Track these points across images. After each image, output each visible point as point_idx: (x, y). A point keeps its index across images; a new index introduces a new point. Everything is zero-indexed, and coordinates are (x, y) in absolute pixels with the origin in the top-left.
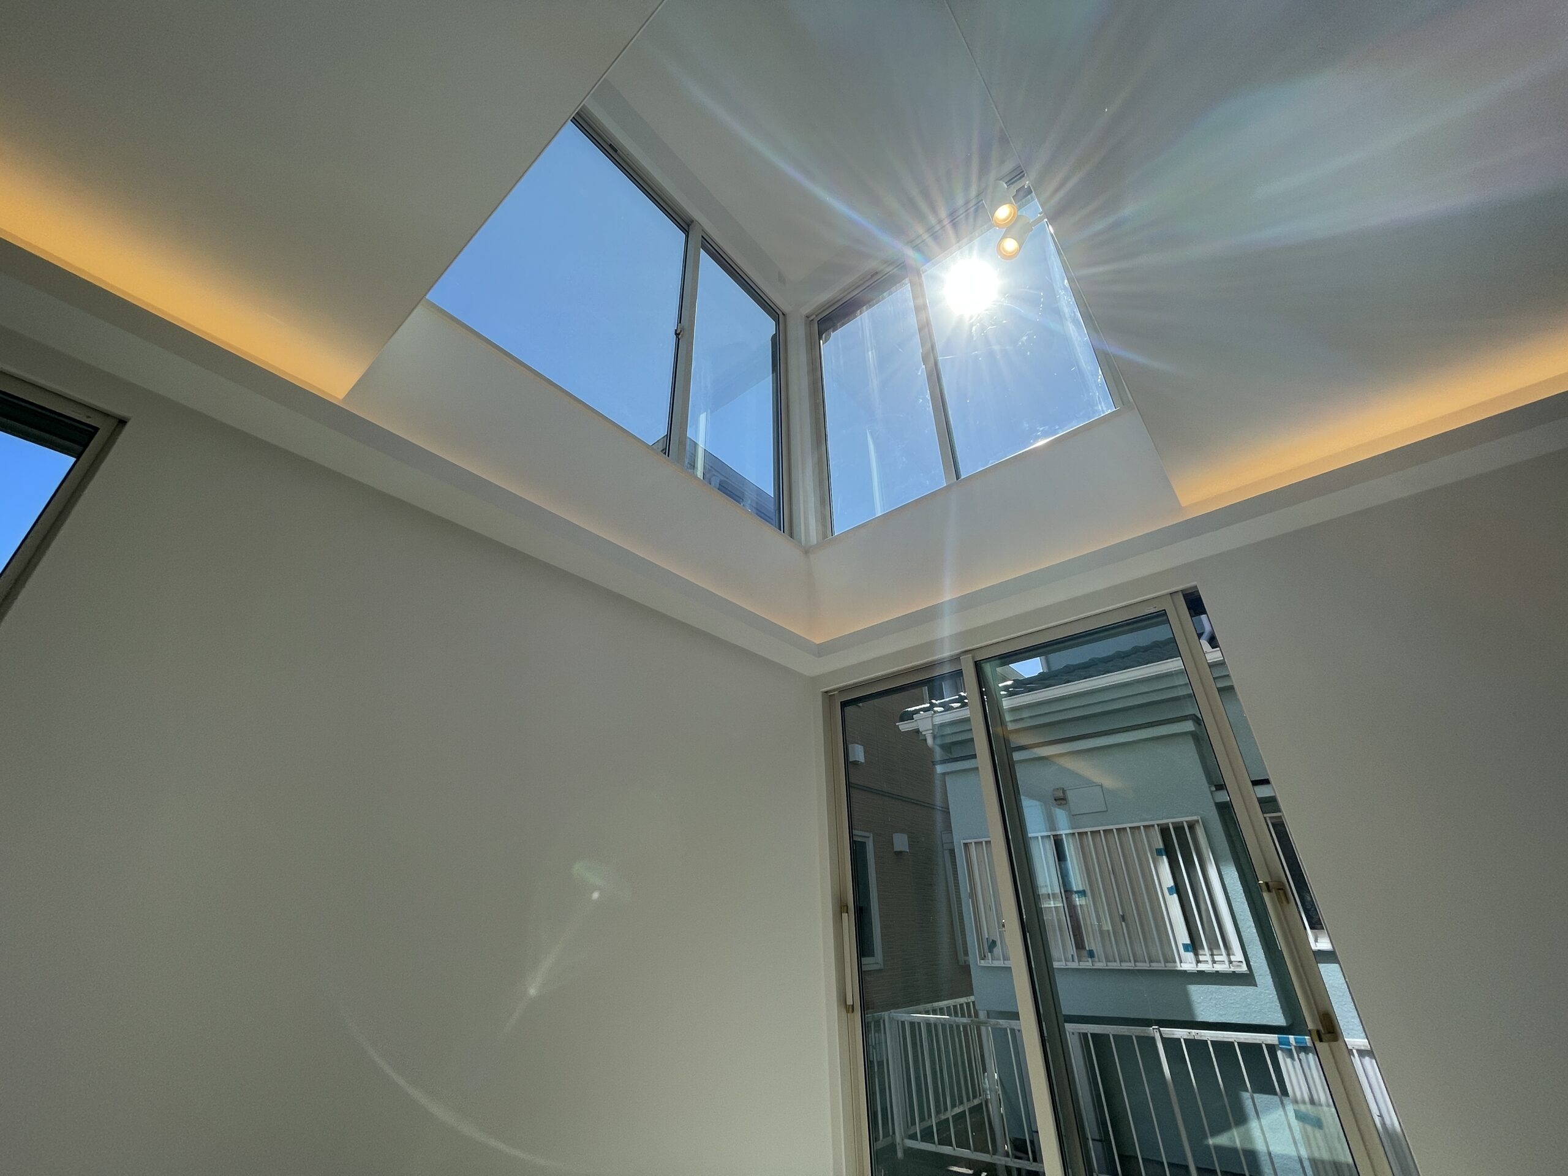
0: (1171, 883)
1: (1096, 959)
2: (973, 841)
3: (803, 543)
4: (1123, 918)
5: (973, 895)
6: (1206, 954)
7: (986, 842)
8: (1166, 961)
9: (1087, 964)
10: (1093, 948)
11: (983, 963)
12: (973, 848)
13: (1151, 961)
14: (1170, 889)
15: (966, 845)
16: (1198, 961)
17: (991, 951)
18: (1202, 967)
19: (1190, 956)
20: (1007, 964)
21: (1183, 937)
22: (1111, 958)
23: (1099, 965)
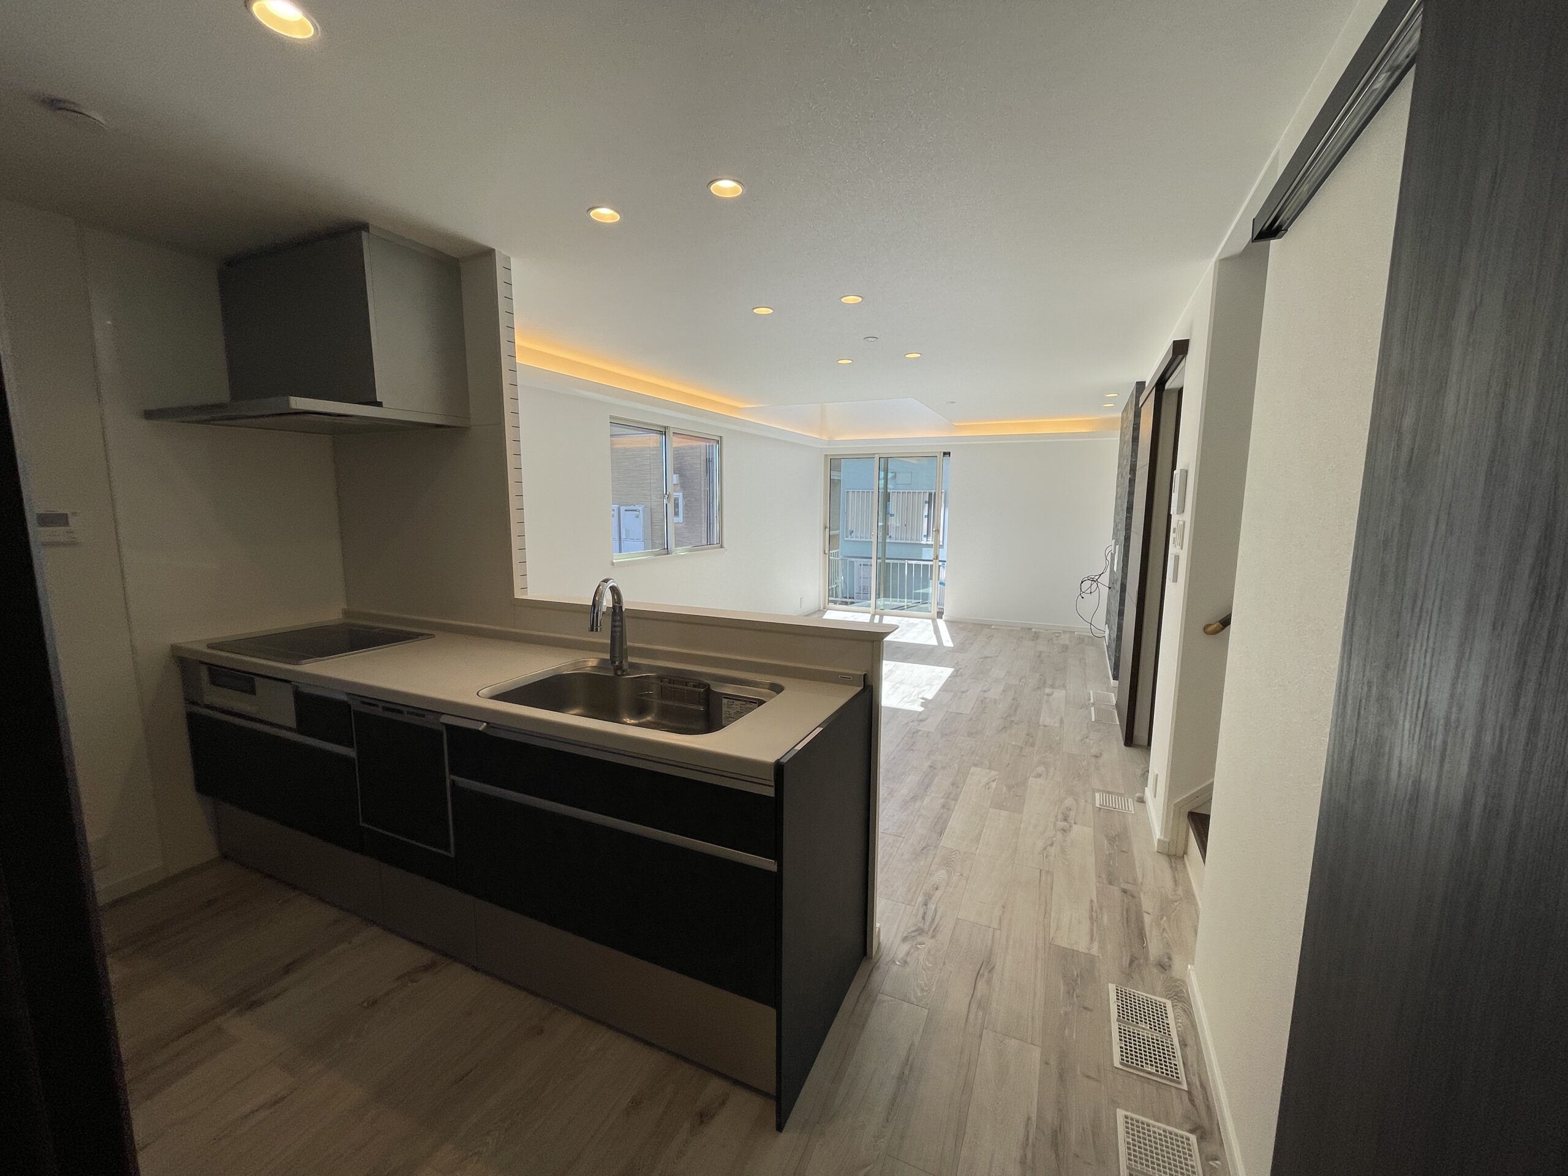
0: (927, 514)
4: (906, 525)
6: (930, 539)
10: (892, 535)
11: (846, 539)
12: (850, 494)
13: (911, 540)
14: (925, 516)
15: (848, 492)
16: (927, 541)
17: (851, 534)
18: (928, 543)
19: (925, 539)
21: (925, 533)
22: (898, 538)
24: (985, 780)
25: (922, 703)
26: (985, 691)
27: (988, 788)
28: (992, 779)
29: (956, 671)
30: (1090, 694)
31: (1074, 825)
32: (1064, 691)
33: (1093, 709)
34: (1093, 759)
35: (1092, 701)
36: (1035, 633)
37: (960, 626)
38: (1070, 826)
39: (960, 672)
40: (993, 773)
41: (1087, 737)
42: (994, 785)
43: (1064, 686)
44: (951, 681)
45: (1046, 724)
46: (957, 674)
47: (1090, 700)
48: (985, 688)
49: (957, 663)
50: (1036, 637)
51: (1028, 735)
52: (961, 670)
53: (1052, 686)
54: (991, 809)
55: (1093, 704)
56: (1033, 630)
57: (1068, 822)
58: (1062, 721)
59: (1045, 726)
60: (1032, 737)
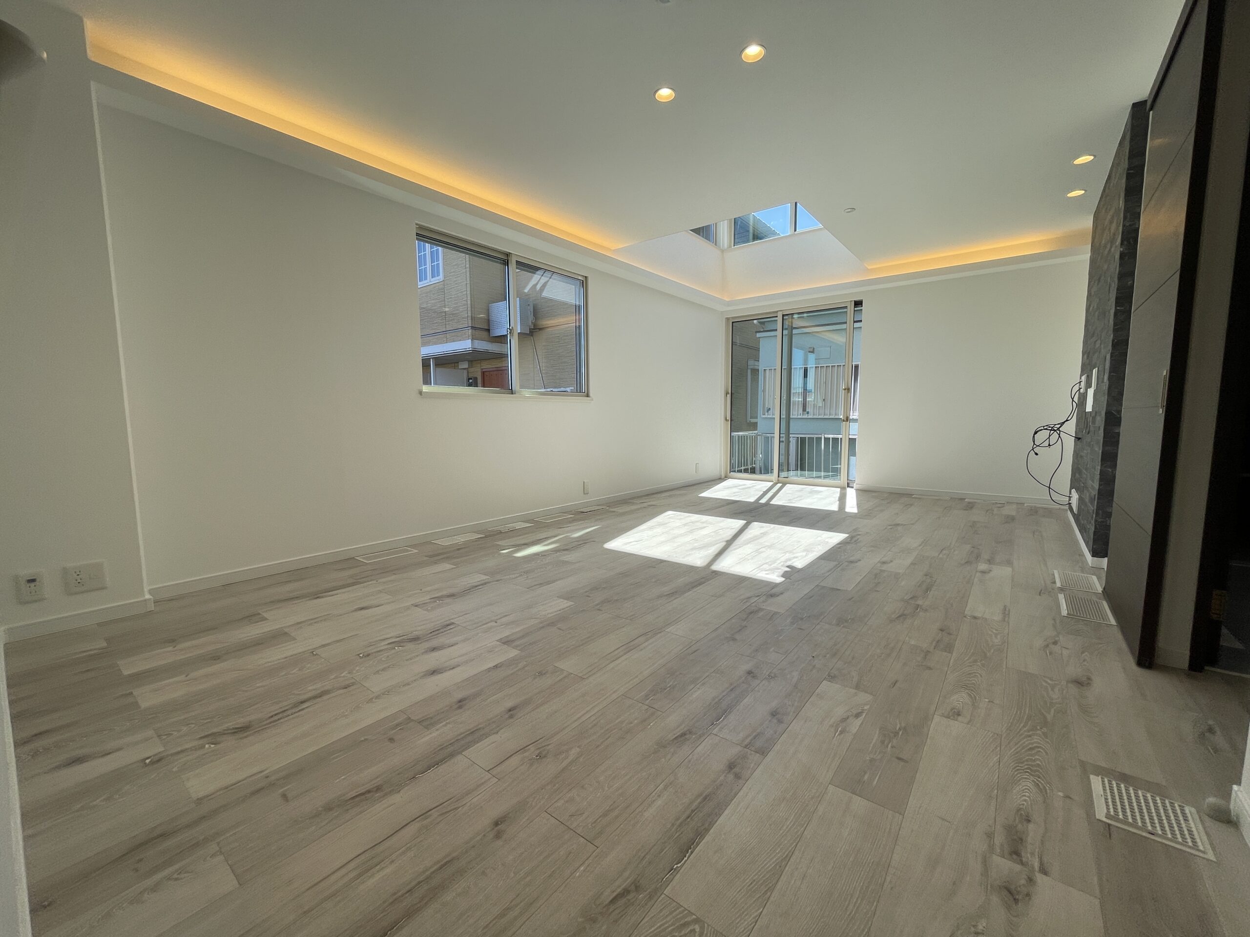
1: (809, 414)
2: (768, 368)
3: (721, 248)
5: (764, 391)
7: (774, 369)
8: (836, 415)
9: (806, 416)
10: (809, 411)
11: (764, 416)
12: (767, 372)
13: (830, 415)
15: (765, 370)
17: (768, 412)
20: (773, 417)
22: (815, 414)
23: (811, 417)
24: (840, 712)
25: (786, 572)
26: (884, 563)
27: (841, 732)
28: (855, 712)
29: (851, 538)
30: (1053, 575)
31: (1040, 878)
32: (1010, 569)
33: (1061, 597)
34: (1073, 690)
35: (1058, 584)
36: (969, 503)
37: (874, 494)
38: (1031, 880)
39: (856, 538)
40: (863, 698)
41: (1055, 643)
42: (855, 725)
43: (1009, 563)
44: (839, 548)
45: (976, 615)
46: (850, 540)
47: (1054, 582)
48: (884, 559)
49: (855, 530)
50: (970, 506)
51: (942, 630)
52: (859, 537)
53: (990, 561)
54: (831, 788)
55: (1061, 590)
56: (966, 500)
57: (1022, 863)
58: (1006, 613)
59: (975, 618)
60: (949, 634)
